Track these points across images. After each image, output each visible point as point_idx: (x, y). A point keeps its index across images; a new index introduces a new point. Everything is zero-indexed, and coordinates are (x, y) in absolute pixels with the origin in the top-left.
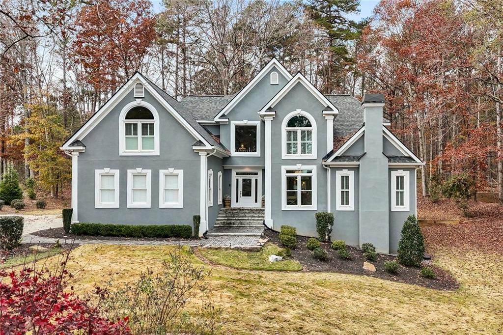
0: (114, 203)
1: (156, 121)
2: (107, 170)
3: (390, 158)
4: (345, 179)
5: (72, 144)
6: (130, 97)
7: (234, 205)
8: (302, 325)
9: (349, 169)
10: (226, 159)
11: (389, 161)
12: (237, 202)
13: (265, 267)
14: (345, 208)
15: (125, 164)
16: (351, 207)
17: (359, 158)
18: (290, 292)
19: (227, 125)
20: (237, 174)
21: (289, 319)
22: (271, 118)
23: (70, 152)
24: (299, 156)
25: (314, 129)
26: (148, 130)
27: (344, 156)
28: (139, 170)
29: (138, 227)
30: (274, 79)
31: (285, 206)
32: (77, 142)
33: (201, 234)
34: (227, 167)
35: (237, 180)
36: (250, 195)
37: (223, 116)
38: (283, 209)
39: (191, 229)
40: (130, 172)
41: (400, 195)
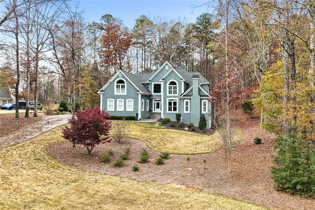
0: (113, 109)
1: (125, 84)
2: (111, 99)
4: (187, 103)
5: (101, 91)
6: (118, 77)
7: (153, 111)
9: (188, 99)
10: (151, 96)
11: (200, 97)
12: (154, 110)
13: (154, 127)
14: (187, 112)
15: (116, 97)
16: (189, 112)
17: (191, 96)
19: (151, 84)
20: (155, 101)
22: (163, 82)
23: (100, 94)
24: (173, 95)
25: (177, 86)
26: (123, 87)
27: (186, 95)
28: (120, 99)
30: (167, 68)
31: (168, 112)
32: (102, 91)
33: (138, 120)
34: (151, 98)
35: (155, 103)
36: (159, 108)
37: (149, 81)
38: (167, 112)
39: (135, 117)
40: (118, 100)
41: (205, 108)
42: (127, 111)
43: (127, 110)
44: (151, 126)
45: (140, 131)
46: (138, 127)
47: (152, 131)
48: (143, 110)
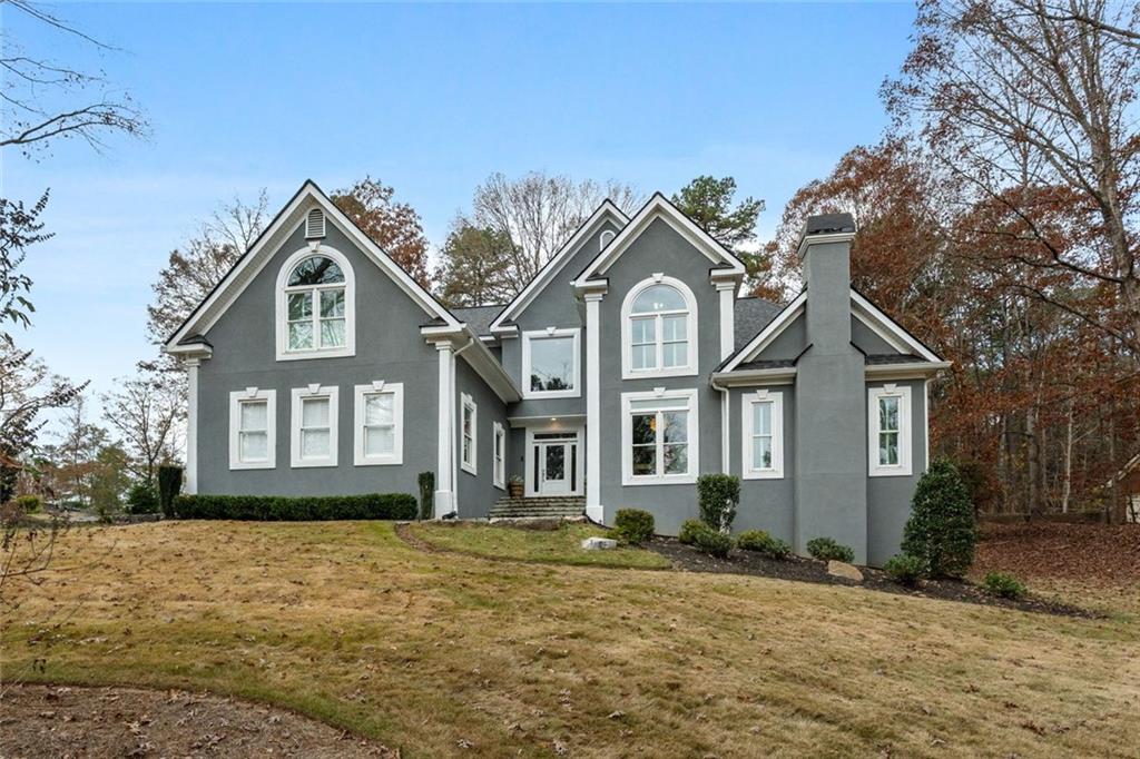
0: (265, 458)
1: (349, 285)
2: (252, 392)
3: (869, 359)
4: (762, 412)
5: (186, 341)
6: (297, 240)
7: (530, 492)
8: (676, 678)
9: (772, 388)
10: (513, 407)
11: (867, 363)
12: (536, 487)
13: (569, 557)
14: (763, 473)
15: (287, 378)
16: (776, 470)
18: (633, 602)
19: (517, 341)
20: (536, 437)
21: (625, 658)
22: (599, 295)
24: (659, 370)
25: (692, 311)
27: (760, 362)
28: (314, 388)
29: (302, 500)
31: (628, 477)
34: (517, 419)
35: (537, 448)
36: (562, 477)
37: (507, 322)
38: (625, 483)
39: (415, 502)
40: (297, 394)
41: (890, 441)
42: (357, 462)
43: (359, 459)
44: (538, 546)
45: (427, 585)
46: (421, 555)
47: (559, 585)
48: (472, 466)
